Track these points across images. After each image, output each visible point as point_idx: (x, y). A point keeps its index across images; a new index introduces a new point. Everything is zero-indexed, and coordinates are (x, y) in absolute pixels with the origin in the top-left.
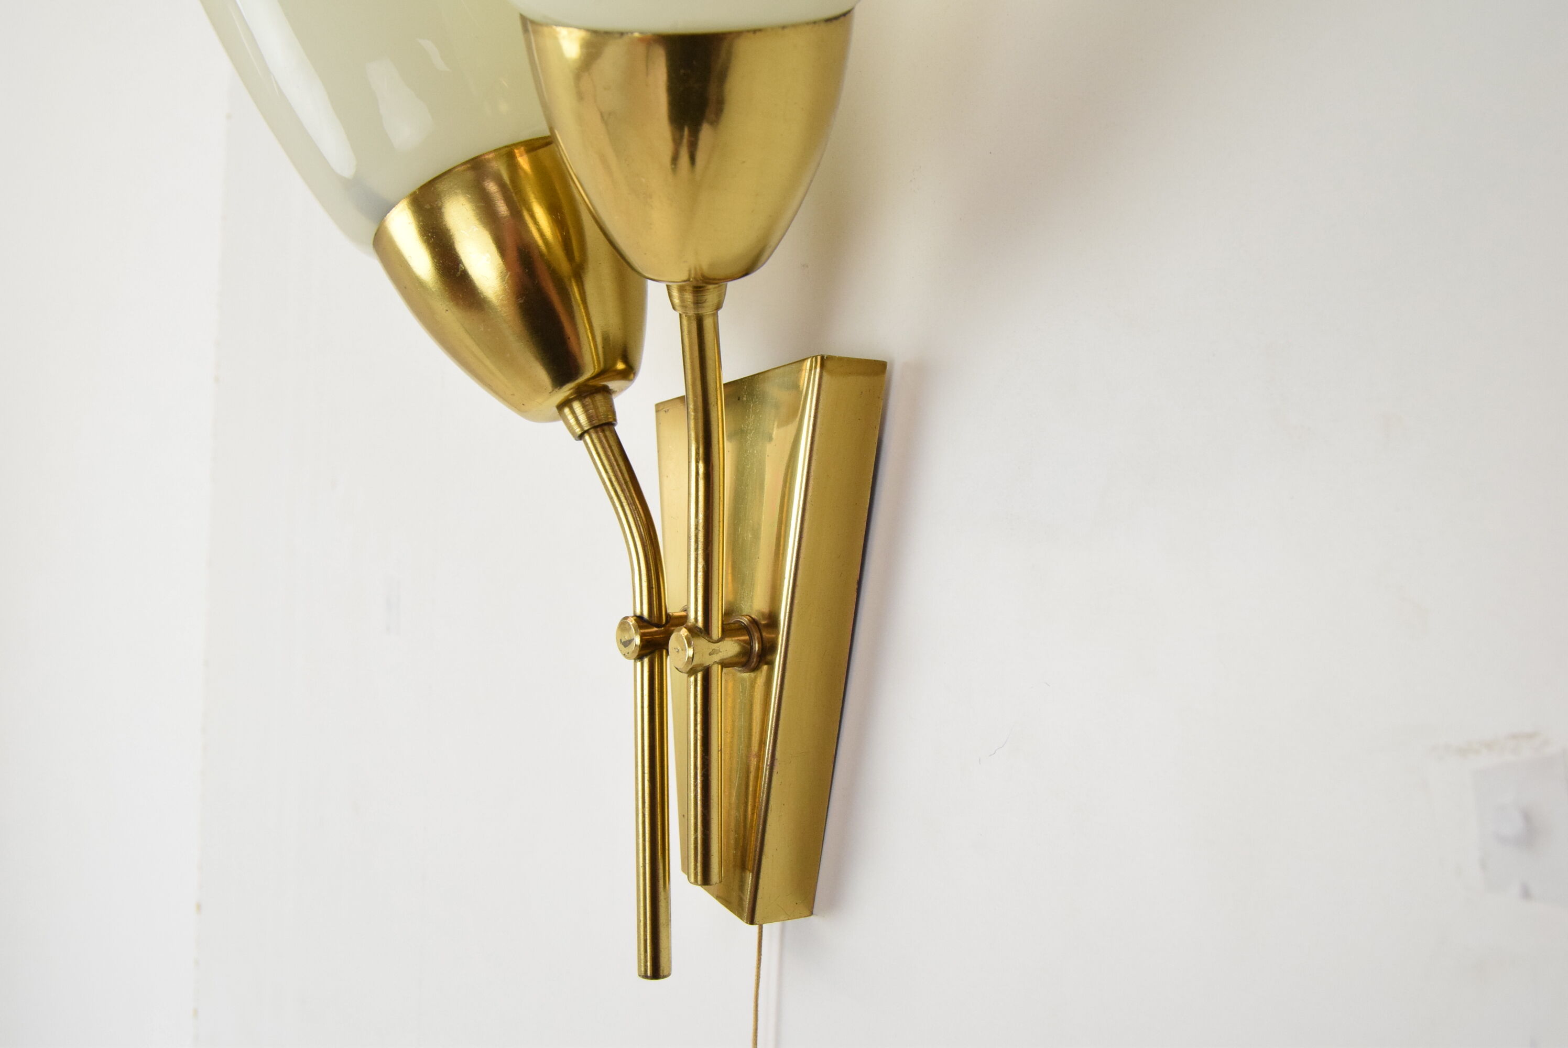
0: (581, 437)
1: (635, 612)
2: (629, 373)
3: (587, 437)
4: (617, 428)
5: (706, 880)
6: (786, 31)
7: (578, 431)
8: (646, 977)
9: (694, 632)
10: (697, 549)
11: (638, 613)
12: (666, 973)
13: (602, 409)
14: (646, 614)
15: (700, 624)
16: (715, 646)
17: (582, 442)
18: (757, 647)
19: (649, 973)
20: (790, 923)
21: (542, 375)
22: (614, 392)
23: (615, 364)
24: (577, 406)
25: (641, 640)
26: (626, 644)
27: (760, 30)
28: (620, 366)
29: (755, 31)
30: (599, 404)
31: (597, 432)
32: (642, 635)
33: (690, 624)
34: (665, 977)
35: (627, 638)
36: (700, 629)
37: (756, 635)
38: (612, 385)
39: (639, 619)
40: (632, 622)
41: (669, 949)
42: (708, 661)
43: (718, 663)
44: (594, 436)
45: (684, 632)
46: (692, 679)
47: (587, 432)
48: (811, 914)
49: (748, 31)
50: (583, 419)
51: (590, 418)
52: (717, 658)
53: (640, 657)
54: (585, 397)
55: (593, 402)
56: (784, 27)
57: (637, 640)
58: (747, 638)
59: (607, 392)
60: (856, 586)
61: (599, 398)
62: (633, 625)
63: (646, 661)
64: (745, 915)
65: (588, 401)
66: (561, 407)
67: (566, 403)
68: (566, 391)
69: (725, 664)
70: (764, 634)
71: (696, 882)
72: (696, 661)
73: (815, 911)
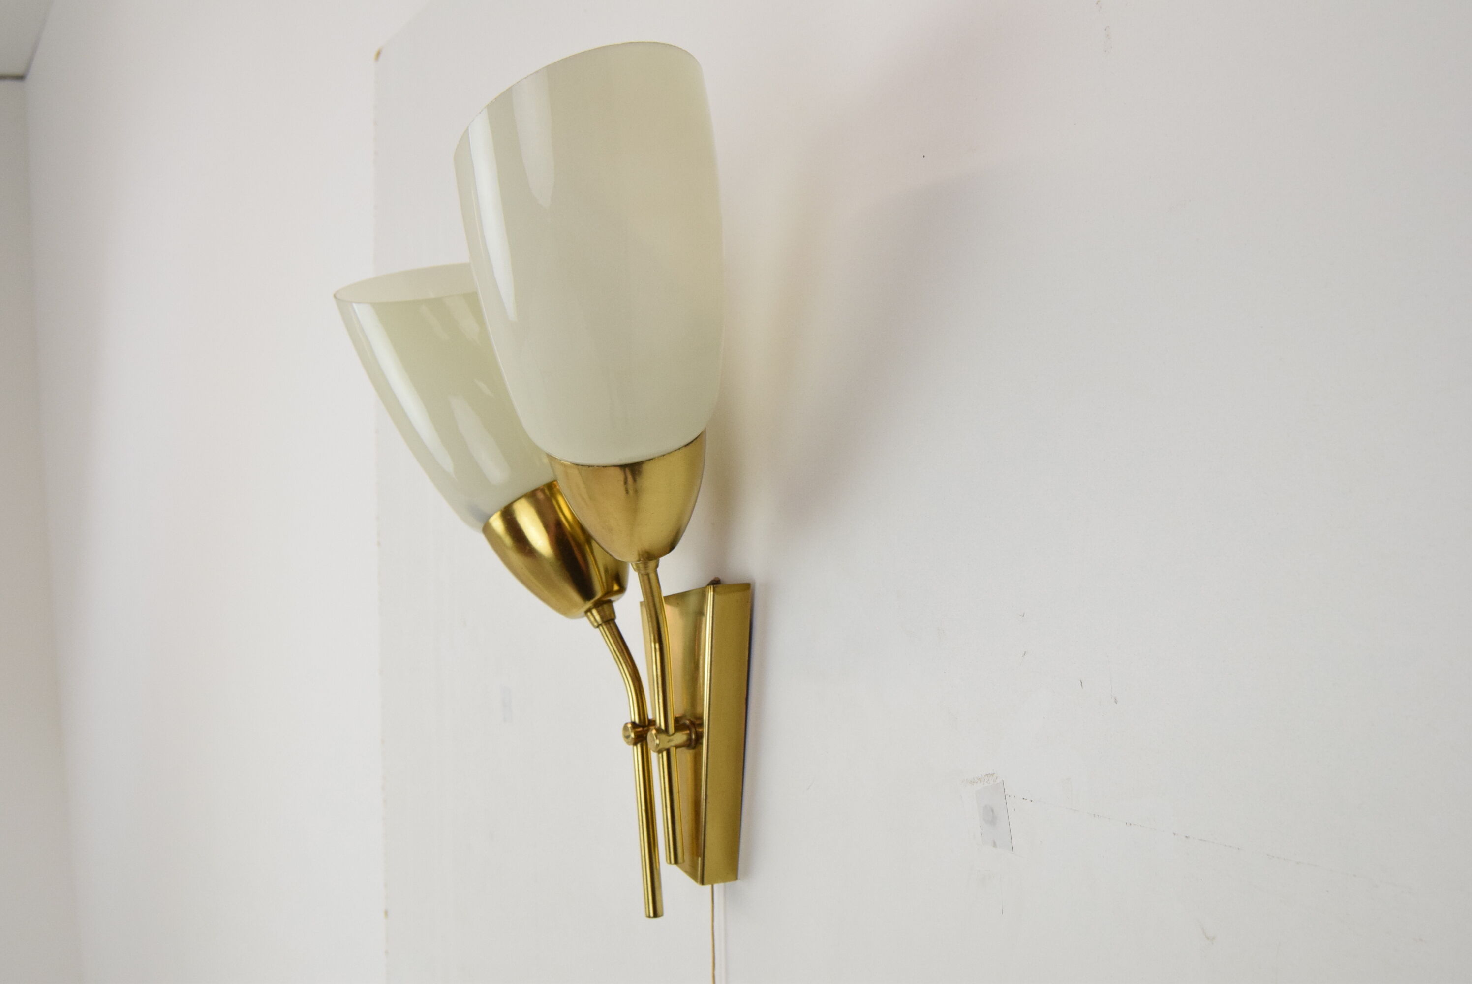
0: (598, 627)
1: (631, 720)
2: (622, 589)
3: (601, 628)
4: (617, 621)
5: (676, 862)
6: (665, 457)
7: (596, 624)
8: (649, 916)
9: (659, 730)
10: (658, 688)
11: (633, 720)
12: (660, 914)
13: (607, 613)
14: (637, 721)
15: (663, 727)
16: (672, 737)
17: (598, 629)
18: (693, 736)
19: (652, 914)
20: (728, 883)
21: (575, 597)
22: (614, 601)
23: (613, 587)
24: (594, 611)
25: (635, 735)
26: (627, 737)
27: (652, 459)
28: (616, 588)
29: (650, 460)
30: (606, 609)
31: (606, 625)
32: (636, 733)
33: (657, 727)
34: (659, 916)
35: (627, 734)
36: (662, 730)
37: (693, 730)
38: (612, 598)
39: (633, 724)
40: (629, 726)
41: (661, 901)
42: (667, 746)
43: (673, 746)
44: (604, 627)
45: (654, 732)
46: (660, 755)
47: (601, 625)
48: (736, 878)
49: (646, 461)
50: (598, 618)
51: (602, 618)
52: (673, 744)
53: (635, 744)
54: (598, 607)
55: (603, 609)
56: (664, 455)
57: (633, 735)
58: (688, 732)
59: (610, 602)
60: (745, 701)
61: (605, 606)
62: (631, 727)
63: (639, 746)
64: (699, 880)
65: (600, 608)
66: (586, 612)
67: (589, 610)
68: (589, 604)
69: (677, 747)
70: (697, 729)
71: (670, 863)
72: (661, 747)
73: (739, 876)
